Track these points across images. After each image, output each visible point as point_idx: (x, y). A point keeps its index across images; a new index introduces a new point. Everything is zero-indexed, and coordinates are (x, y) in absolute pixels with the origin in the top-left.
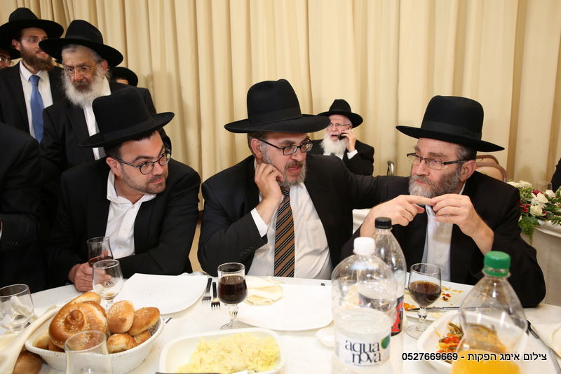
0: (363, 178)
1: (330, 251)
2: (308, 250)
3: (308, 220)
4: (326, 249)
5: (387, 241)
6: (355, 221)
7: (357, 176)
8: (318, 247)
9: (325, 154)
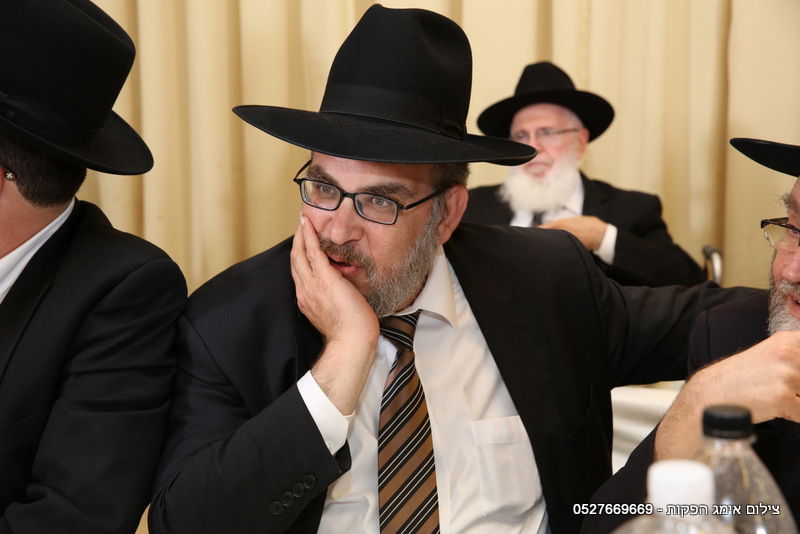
0: (647, 294)
1: (549, 510)
2: (485, 506)
3: (482, 416)
4: (537, 503)
5: (739, 477)
6: (619, 424)
7: (624, 289)
8: (515, 498)
9: (516, 223)
